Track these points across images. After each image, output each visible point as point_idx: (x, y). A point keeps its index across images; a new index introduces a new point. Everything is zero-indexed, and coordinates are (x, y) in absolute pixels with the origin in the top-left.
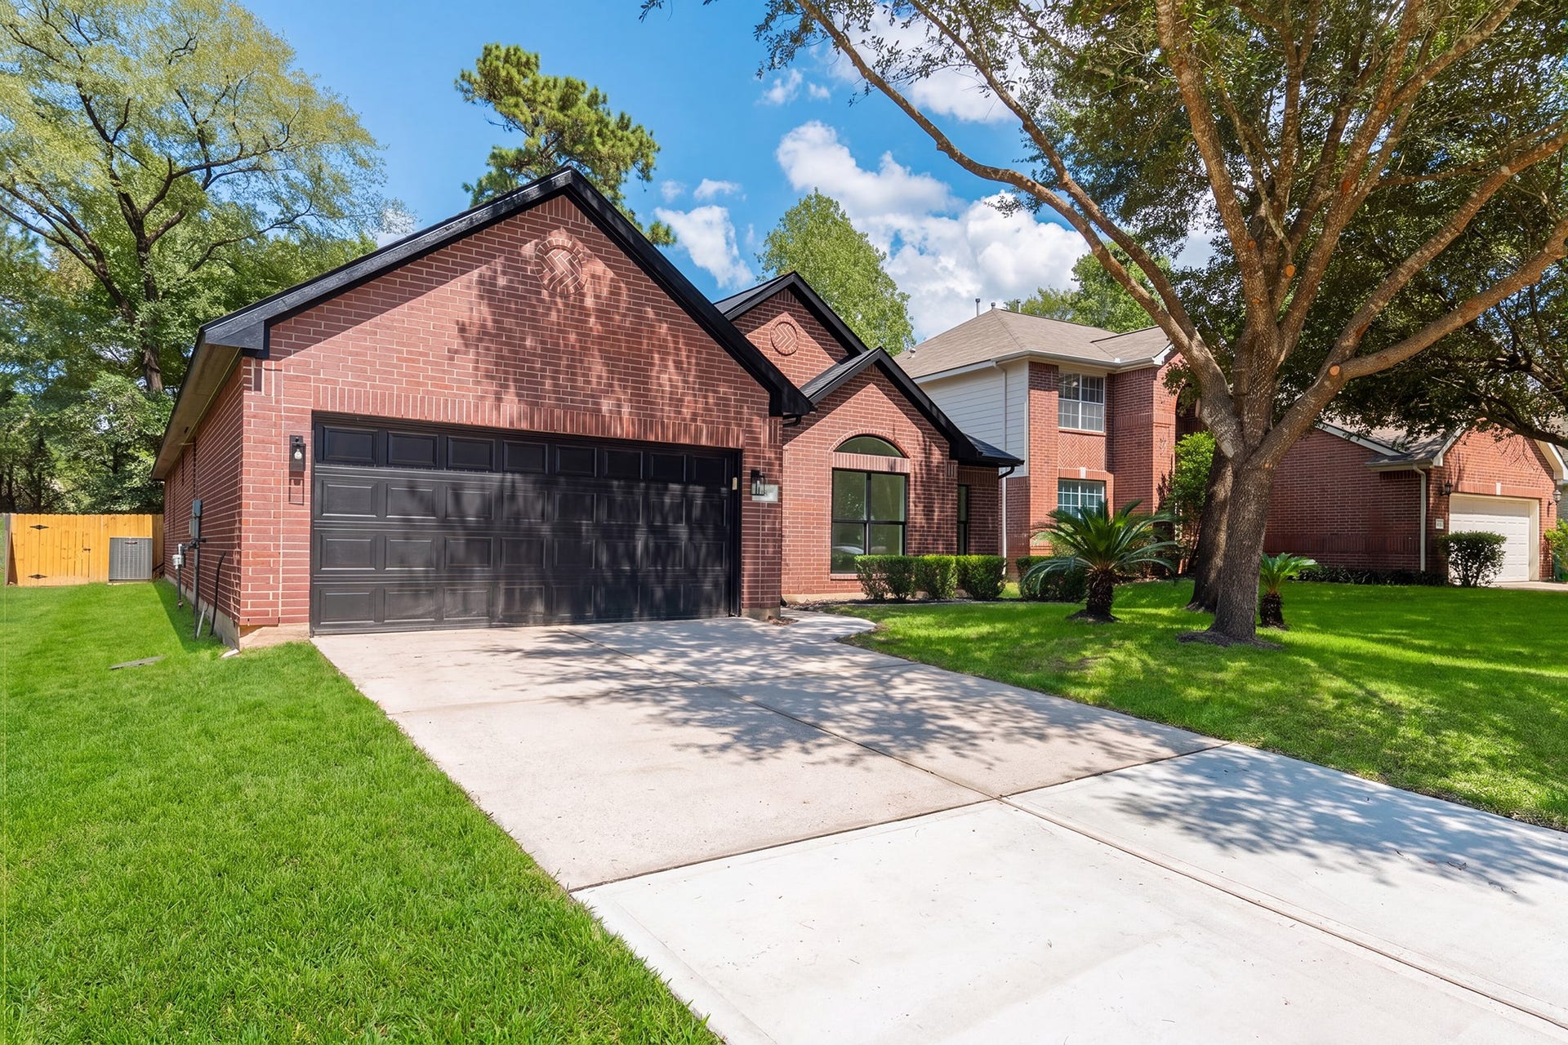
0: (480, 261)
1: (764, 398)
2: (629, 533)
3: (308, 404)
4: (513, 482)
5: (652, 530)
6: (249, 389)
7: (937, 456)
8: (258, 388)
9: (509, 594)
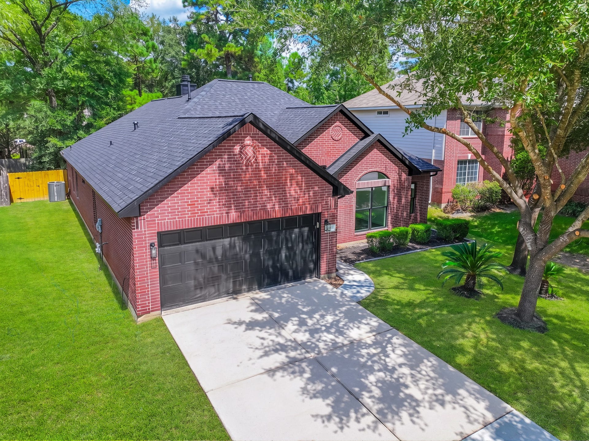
0: (216, 158)
1: (330, 189)
2: (279, 251)
3: (155, 230)
4: (234, 240)
5: (288, 248)
6: (134, 229)
7: (404, 176)
8: (137, 228)
9: (234, 283)
